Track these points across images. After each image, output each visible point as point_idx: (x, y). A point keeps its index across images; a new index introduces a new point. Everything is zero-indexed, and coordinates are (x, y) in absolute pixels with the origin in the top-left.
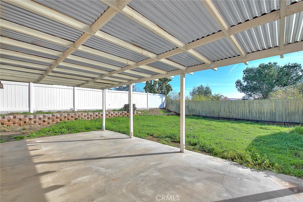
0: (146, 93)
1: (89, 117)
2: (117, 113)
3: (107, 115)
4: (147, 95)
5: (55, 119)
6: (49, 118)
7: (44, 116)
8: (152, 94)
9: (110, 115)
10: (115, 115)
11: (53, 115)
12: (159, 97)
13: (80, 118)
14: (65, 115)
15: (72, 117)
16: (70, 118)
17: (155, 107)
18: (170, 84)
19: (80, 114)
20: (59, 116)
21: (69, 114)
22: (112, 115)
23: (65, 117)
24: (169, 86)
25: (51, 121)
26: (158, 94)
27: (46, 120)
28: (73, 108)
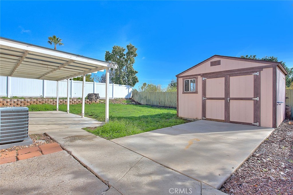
0: (112, 84)
1: (55, 102)
2: (80, 101)
3: (70, 102)
4: (112, 86)
5: (26, 103)
6: (21, 102)
7: (18, 100)
8: (118, 85)
9: (74, 102)
10: (78, 102)
11: (25, 100)
12: (126, 88)
13: (47, 103)
14: (34, 100)
15: (40, 102)
16: (38, 103)
17: (121, 97)
18: (136, 76)
19: (47, 100)
20: (29, 100)
21: (37, 100)
22: (75, 102)
23: (34, 102)
24: (135, 78)
25: (23, 104)
26: (125, 85)
27: (19, 103)
28: (42, 95)
